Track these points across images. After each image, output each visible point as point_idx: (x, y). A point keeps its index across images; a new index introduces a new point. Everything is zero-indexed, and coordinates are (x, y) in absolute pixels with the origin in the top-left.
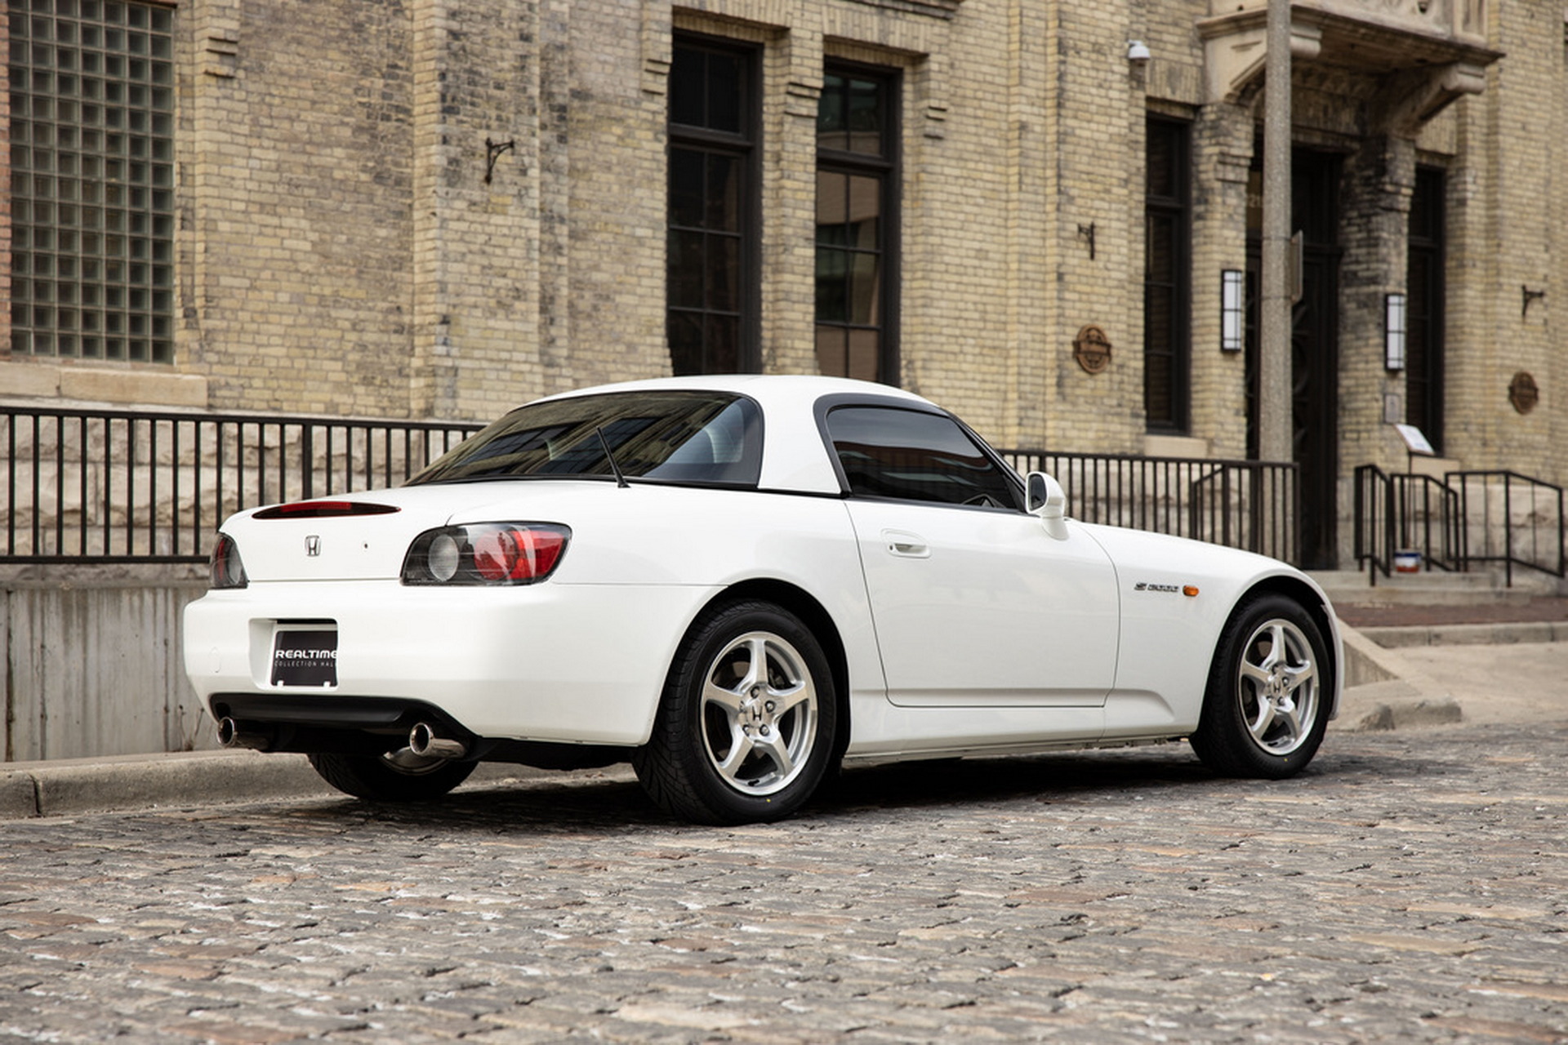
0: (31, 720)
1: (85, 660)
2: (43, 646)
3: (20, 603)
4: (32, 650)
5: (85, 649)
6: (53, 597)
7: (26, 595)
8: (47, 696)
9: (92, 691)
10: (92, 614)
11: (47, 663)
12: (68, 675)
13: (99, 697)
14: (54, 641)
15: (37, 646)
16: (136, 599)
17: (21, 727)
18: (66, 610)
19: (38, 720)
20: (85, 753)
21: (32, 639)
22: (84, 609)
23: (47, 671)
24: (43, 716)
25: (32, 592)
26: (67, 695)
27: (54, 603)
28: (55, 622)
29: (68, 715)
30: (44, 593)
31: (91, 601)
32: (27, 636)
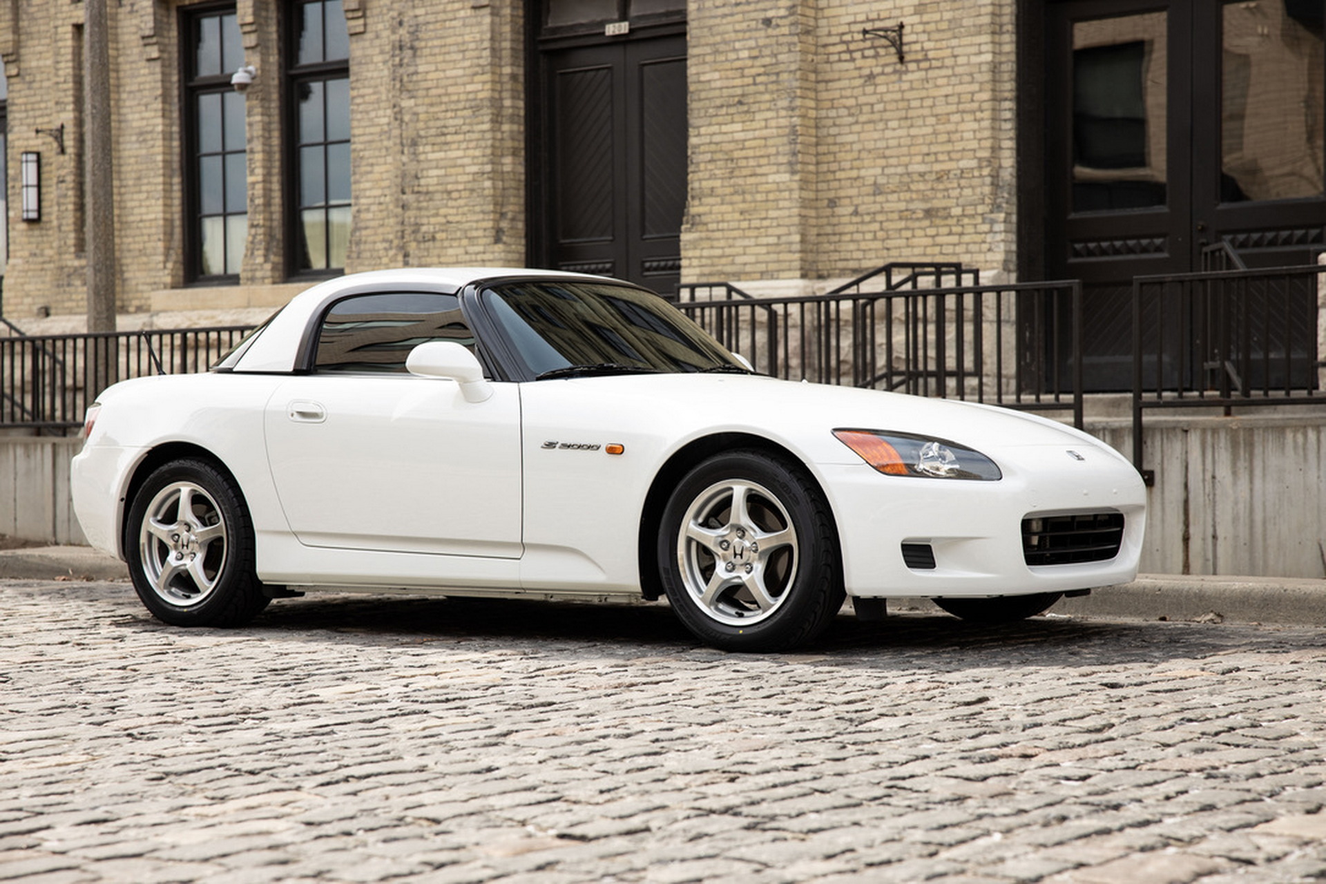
0: (1204, 539)
1: (1251, 490)
2: (1214, 477)
3: (1194, 439)
4: (1204, 480)
5: (1251, 481)
6: (1222, 435)
7: (1198, 433)
8: (1218, 520)
9: (1258, 517)
10: (1258, 450)
11: (1218, 492)
12: (1236, 503)
13: (1264, 523)
14: (1224, 472)
15: (1209, 476)
16: (1300, 437)
17: (1195, 544)
18: (1235, 445)
19: (1210, 540)
20: (1252, 572)
21: (1204, 470)
22: (1250, 445)
23: (1217, 498)
24: (1214, 537)
25: (1204, 431)
26: (1235, 519)
27: (1223, 441)
28: (1224, 456)
29: (1236, 537)
30: (1215, 431)
31: (1257, 439)
32: (1200, 467)
